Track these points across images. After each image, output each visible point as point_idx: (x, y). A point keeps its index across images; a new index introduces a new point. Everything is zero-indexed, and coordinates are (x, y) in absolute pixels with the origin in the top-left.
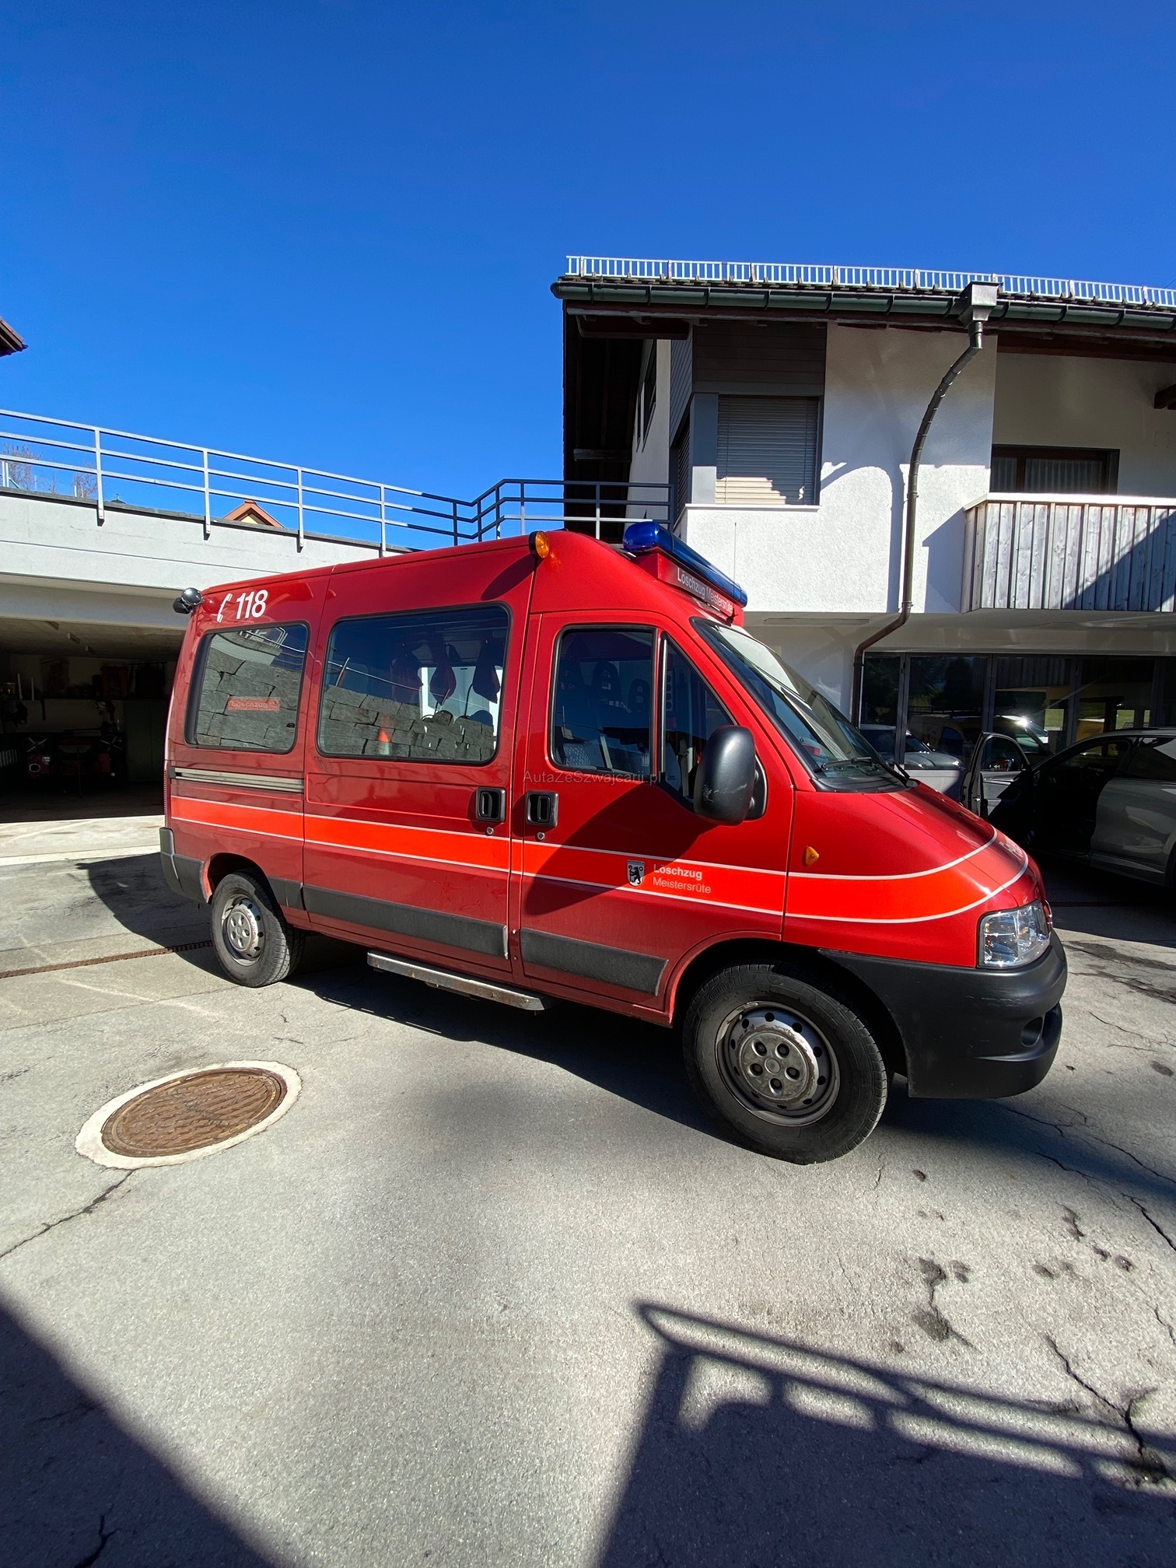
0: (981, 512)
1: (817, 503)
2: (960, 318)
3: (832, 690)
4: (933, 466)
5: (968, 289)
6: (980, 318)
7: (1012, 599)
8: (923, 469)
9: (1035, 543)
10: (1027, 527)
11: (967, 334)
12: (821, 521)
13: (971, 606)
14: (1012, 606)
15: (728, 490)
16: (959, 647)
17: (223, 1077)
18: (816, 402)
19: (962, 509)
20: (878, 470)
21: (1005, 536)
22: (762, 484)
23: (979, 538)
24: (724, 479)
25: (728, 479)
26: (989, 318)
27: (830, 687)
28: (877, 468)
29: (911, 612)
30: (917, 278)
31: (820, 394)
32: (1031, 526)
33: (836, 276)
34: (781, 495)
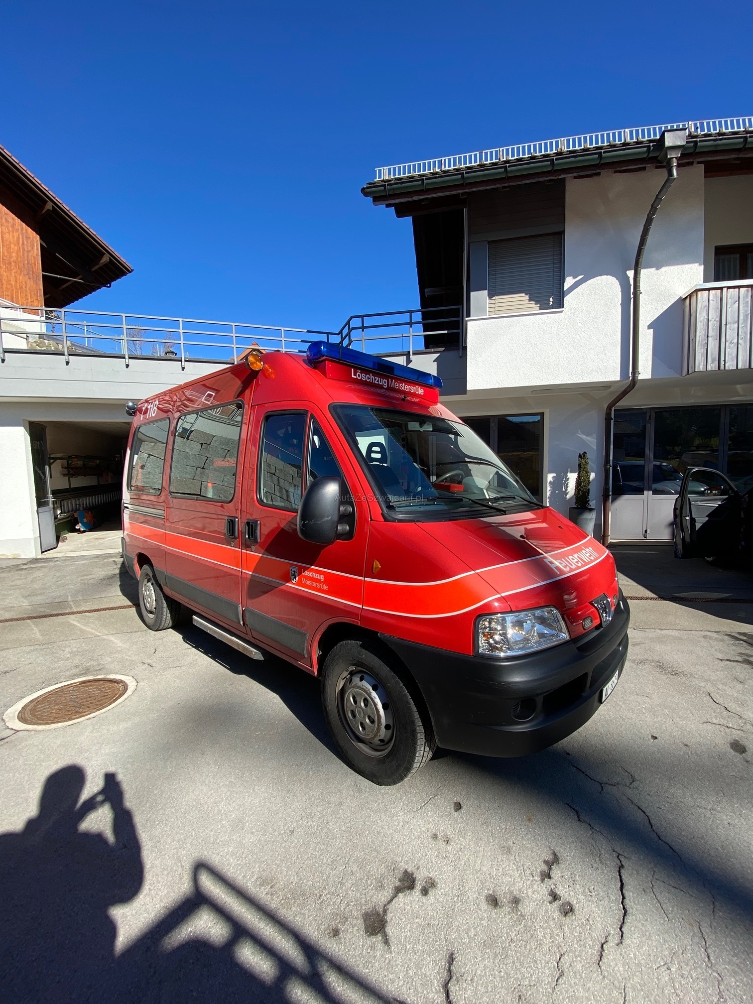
0: (694, 299)
1: (563, 307)
2: (659, 158)
3: (588, 438)
4: (654, 269)
5: (663, 136)
6: (673, 155)
7: (722, 363)
8: (644, 273)
9: (741, 317)
10: (733, 306)
11: (665, 169)
12: (566, 319)
13: (688, 370)
14: (722, 368)
15: (497, 305)
16: (693, 401)
17: (101, 682)
18: (560, 235)
19: (681, 297)
20: (609, 277)
21: (714, 315)
22: (523, 298)
23: (693, 318)
24: (494, 298)
25: (497, 297)
26: (681, 154)
27: (587, 436)
28: (609, 276)
29: (639, 378)
30: (627, 135)
31: (562, 230)
32: (737, 305)
33: (564, 145)
34: (536, 304)
